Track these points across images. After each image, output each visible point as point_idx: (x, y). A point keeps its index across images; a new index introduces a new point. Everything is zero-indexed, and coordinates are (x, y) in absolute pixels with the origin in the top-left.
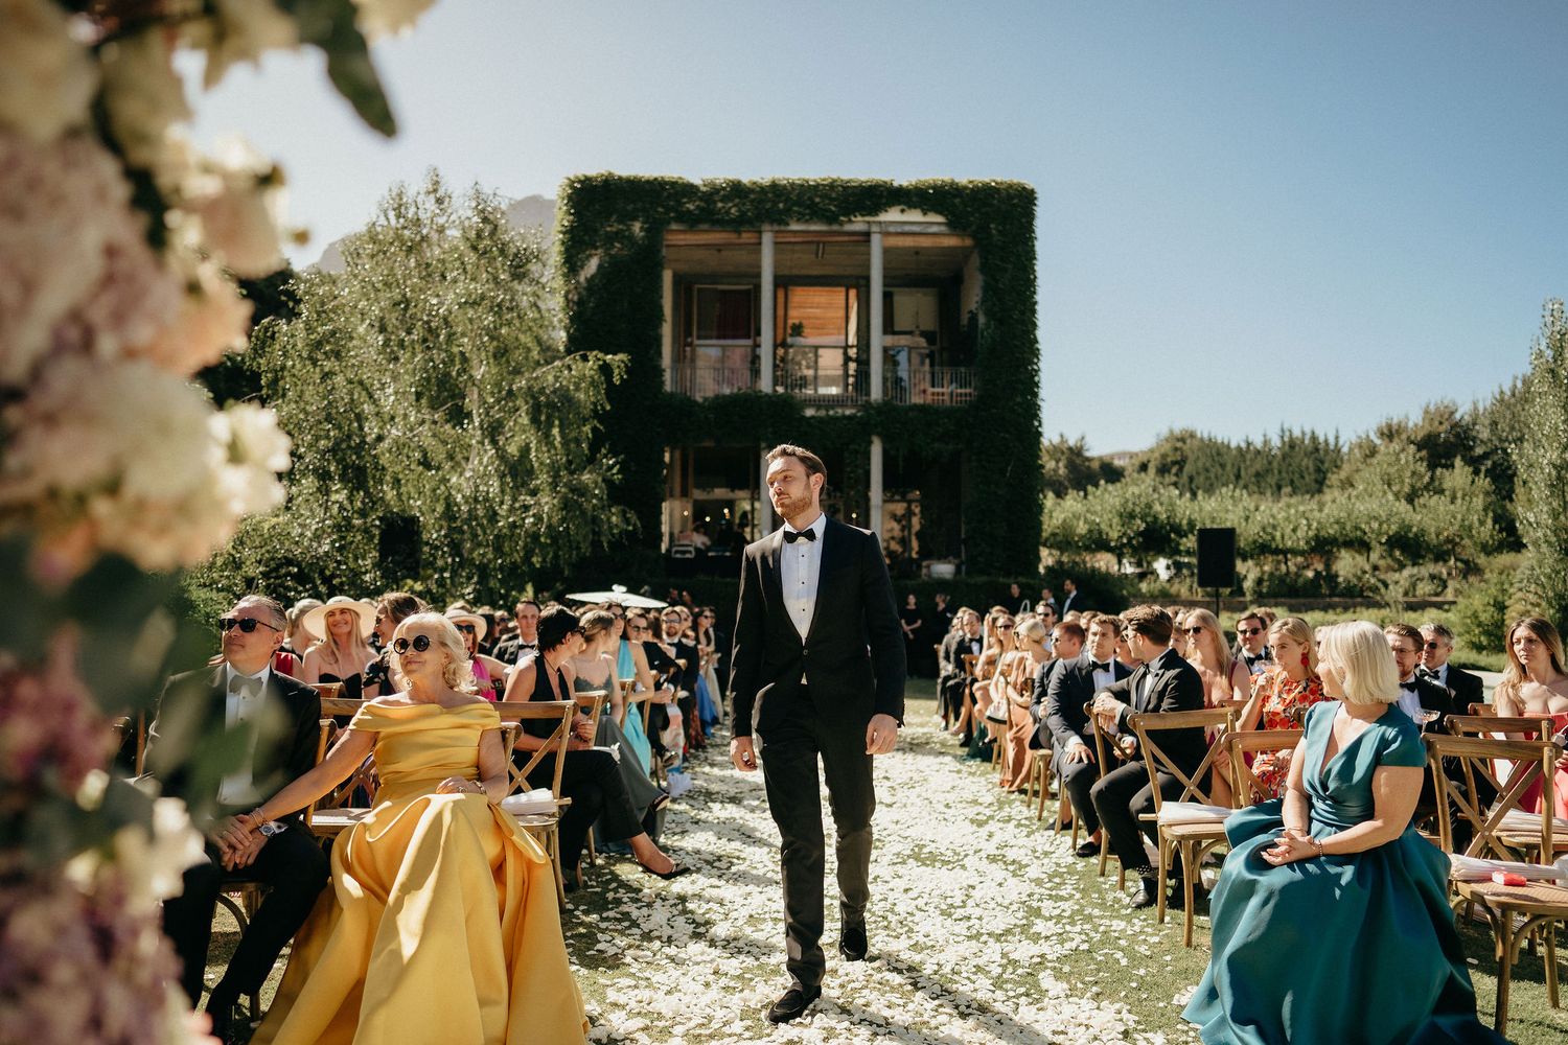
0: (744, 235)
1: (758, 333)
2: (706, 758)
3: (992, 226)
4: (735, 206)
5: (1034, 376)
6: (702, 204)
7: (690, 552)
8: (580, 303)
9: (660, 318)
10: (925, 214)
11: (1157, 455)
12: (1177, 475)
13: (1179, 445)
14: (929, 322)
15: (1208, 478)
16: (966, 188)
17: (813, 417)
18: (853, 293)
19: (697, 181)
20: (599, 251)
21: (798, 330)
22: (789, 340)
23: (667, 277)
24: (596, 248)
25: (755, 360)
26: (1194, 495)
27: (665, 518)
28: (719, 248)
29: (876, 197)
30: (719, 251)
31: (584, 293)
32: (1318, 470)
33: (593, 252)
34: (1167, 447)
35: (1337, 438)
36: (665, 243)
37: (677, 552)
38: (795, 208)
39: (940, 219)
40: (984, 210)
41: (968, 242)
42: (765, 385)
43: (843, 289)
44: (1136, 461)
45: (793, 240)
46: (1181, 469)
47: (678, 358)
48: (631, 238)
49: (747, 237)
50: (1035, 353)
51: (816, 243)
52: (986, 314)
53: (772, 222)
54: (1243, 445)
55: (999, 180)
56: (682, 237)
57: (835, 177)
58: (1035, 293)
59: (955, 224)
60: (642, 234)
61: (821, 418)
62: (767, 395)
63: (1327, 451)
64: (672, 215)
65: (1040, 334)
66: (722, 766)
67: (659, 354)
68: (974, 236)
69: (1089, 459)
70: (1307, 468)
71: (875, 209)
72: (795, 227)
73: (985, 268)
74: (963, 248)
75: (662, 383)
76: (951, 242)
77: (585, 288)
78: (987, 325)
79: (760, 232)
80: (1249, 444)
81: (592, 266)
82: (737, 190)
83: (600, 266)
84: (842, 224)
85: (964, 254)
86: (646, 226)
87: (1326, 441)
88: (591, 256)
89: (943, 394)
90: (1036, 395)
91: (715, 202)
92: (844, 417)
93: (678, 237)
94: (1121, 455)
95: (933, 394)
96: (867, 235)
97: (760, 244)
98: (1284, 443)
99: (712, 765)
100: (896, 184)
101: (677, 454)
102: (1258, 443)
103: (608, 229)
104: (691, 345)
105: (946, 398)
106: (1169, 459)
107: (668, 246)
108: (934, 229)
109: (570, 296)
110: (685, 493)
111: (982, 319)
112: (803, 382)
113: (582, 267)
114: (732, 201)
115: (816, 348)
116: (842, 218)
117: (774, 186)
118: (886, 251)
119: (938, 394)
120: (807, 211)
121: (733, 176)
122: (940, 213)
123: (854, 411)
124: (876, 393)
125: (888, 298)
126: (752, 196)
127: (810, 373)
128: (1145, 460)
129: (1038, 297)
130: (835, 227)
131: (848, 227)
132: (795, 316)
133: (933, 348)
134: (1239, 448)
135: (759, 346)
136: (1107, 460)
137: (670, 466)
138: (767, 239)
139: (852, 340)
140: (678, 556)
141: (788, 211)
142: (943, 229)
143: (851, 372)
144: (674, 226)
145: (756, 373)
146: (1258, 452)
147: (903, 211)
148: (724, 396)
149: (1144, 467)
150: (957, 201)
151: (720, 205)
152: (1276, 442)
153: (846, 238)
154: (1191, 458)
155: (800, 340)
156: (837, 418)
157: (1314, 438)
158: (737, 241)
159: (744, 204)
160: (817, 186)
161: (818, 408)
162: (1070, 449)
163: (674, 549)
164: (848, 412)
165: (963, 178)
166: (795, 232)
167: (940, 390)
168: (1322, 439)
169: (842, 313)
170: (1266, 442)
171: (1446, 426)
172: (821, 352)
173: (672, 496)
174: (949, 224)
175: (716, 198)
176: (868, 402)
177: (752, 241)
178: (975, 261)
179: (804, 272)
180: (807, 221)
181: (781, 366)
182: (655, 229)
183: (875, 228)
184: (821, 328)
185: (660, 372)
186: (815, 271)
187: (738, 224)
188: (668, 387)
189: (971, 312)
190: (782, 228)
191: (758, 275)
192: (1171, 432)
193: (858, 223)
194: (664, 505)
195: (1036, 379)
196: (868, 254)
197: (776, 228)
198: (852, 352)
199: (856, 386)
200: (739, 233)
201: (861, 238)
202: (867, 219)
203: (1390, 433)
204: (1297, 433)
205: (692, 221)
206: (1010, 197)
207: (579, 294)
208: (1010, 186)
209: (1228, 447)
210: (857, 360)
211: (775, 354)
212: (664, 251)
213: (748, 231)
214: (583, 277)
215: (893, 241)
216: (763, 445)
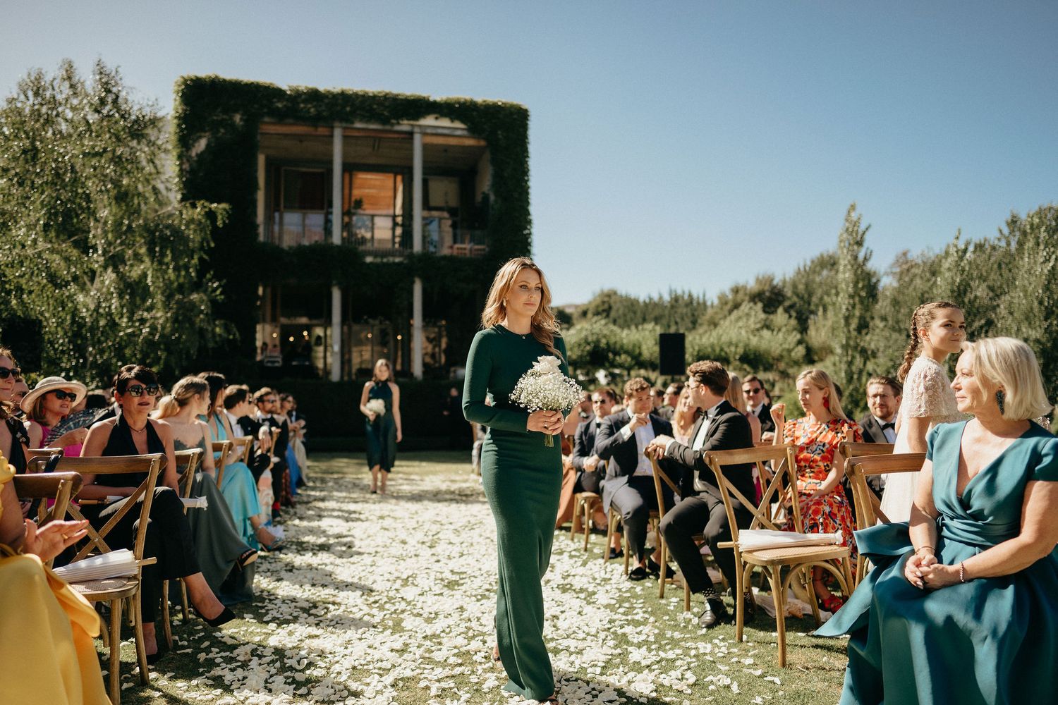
0: (321, 128)
1: (330, 205)
2: (295, 513)
3: (499, 132)
4: (314, 107)
5: (527, 239)
6: (289, 105)
8: (192, 172)
9: (256, 187)
10: (452, 122)
11: (593, 305)
13: (606, 299)
14: (453, 202)
15: (626, 321)
16: (481, 105)
17: (371, 263)
18: (399, 178)
19: (284, 87)
20: (207, 134)
21: (359, 204)
22: (353, 211)
23: (261, 160)
24: (205, 132)
25: (328, 223)
27: (259, 336)
28: (300, 138)
29: (418, 107)
30: (301, 141)
31: (195, 165)
32: (693, 315)
33: (203, 134)
34: (599, 301)
35: (704, 296)
36: (259, 131)
37: (268, 362)
38: (358, 112)
39: (462, 126)
40: (494, 121)
41: (483, 143)
42: (336, 239)
43: (391, 176)
44: (580, 310)
45: (357, 135)
46: (608, 315)
47: (269, 219)
48: (233, 125)
49: (322, 131)
50: (529, 222)
51: (375, 140)
52: (496, 195)
53: (341, 120)
54: (647, 301)
55: (504, 100)
56: (273, 127)
57: (387, 90)
58: (528, 180)
59: (474, 130)
60: (241, 123)
61: (377, 264)
62: (338, 247)
63: (698, 303)
64: (265, 110)
65: (532, 209)
66: (310, 519)
67: (255, 213)
68: (486, 139)
70: (686, 314)
71: (417, 117)
72: (358, 125)
73: (494, 162)
74: (479, 148)
75: (257, 235)
76: (470, 142)
77: (197, 162)
78: (496, 201)
79: (332, 128)
80: (650, 299)
81: (202, 145)
82: (314, 95)
83: (208, 146)
84: (393, 125)
85: (481, 150)
86: (245, 117)
87: (698, 298)
88: (200, 137)
89: (465, 249)
91: (298, 103)
92: (394, 263)
93: (269, 128)
94: (570, 306)
95: (458, 249)
96: (410, 134)
97: (332, 136)
98: (672, 298)
99: (301, 518)
100: (432, 99)
101: (269, 290)
102: (656, 298)
103: (215, 118)
104: (278, 210)
105: (467, 252)
106: (600, 307)
107: (262, 134)
108: (459, 133)
109: (184, 167)
110: (274, 320)
111: (492, 198)
112: (364, 241)
113: (194, 146)
114: (311, 103)
115: (373, 216)
116: (394, 121)
117: (343, 94)
118: (426, 147)
119: (461, 249)
120: (368, 114)
121: (312, 85)
122: (463, 122)
123: (401, 259)
124: (417, 247)
125: (425, 183)
126: (326, 101)
127: (368, 235)
128: (585, 308)
129: (530, 184)
130: (388, 127)
131: (397, 128)
132: (357, 193)
133: (455, 219)
134: (645, 302)
135: (331, 213)
136: (561, 309)
137: (263, 298)
138: (338, 133)
139: (399, 211)
140: (269, 365)
141: (353, 113)
142: (465, 133)
143: (398, 234)
144: (267, 119)
145: (328, 230)
146: (656, 305)
147: (437, 118)
148: (304, 246)
149: (584, 314)
150: (475, 113)
151: (302, 105)
152: (667, 298)
153: (396, 136)
154: (615, 308)
155: (360, 211)
156: (389, 264)
157: (690, 296)
158: (314, 133)
159: (320, 106)
160: (374, 97)
161: (375, 257)
163: (266, 360)
164: (397, 260)
165: (479, 99)
166: (359, 129)
167: (463, 246)
168: (695, 296)
169: (391, 193)
170: (661, 298)
171: (767, 288)
172: (377, 220)
173: (264, 321)
174: (469, 130)
175: (299, 100)
176: (411, 253)
177: (327, 133)
178: (487, 156)
179: (363, 161)
180: (368, 121)
181: (346, 226)
182: (252, 120)
183: (416, 130)
184: (375, 202)
185: (256, 227)
186: (372, 161)
187: (316, 121)
188: (261, 238)
189: (483, 193)
190: (349, 125)
191: (330, 162)
192: (602, 291)
193: (405, 125)
194: (259, 327)
195: (529, 240)
196: (411, 150)
197: (344, 125)
198: (399, 220)
199: (401, 244)
200: (316, 127)
201: (407, 136)
202: (412, 122)
203: (736, 291)
204: (679, 292)
205: (280, 116)
206: (511, 114)
207: (190, 165)
208: (512, 106)
209: (638, 301)
210: (403, 225)
211: (343, 219)
212: (259, 137)
213: (323, 127)
214: (194, 153)
215: (430, 140)
216: (334, 282)
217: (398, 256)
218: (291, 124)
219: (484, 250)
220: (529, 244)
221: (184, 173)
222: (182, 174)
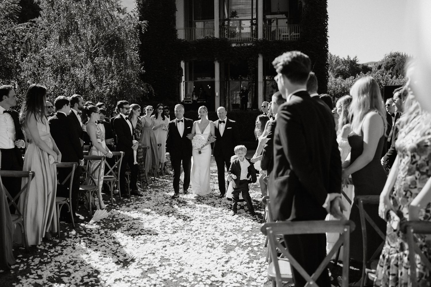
7: (190, 101)
8: (144, 5)
11: (385, 62)
12: (392, 70)
13: (394, 58)
17: (235, 47)
21: (234, 14)
22: (229, 18)
26: (397, 77)
34: (388, 59)
42: (217, 35)
44: (377, 65)
46: (393, 68)
50: (326, 17)
61: (238, 47)
62: (217, 39)
65: (328, 9)
67: (175, 24)
69: (359, 65)
75: (177, 35)
78: (306, 6)
89: (287, 35)
90: (326, 35)
92: (247, 46)
95: (283, 36)
101: (187, 64)
105: (289, 37)
106: (389, 64)
110: (191, 79)
111: (304, 4)
112: (235, 34)
115: (240, 20)
119: (285, 35)
123: (251, 44)
124: (260, 36)
127: (238, 31)
128: (380, 64)
132: (233, 8)
136: (365, 65)
139: (255, 17)
140: (186, 103)
143: (254, 30)
148: (201, 40)
149: (380, 67)
155: (235, 18)
156: (245, 47)
161: (237, 43)
162: (351, 61)
164: (249, 45)
169: (251, 7)
172: (243, 22)
176: (257, 40)
185: (175, 31)
188: (180, 37)
192: (391, 54)
195: (326, 28)
198: (254, 21)
216: (216, 59)
217: (249, 42)
219: (298, 35)
220: (326, 30)
221: (140, 5)
222: (139, 6)
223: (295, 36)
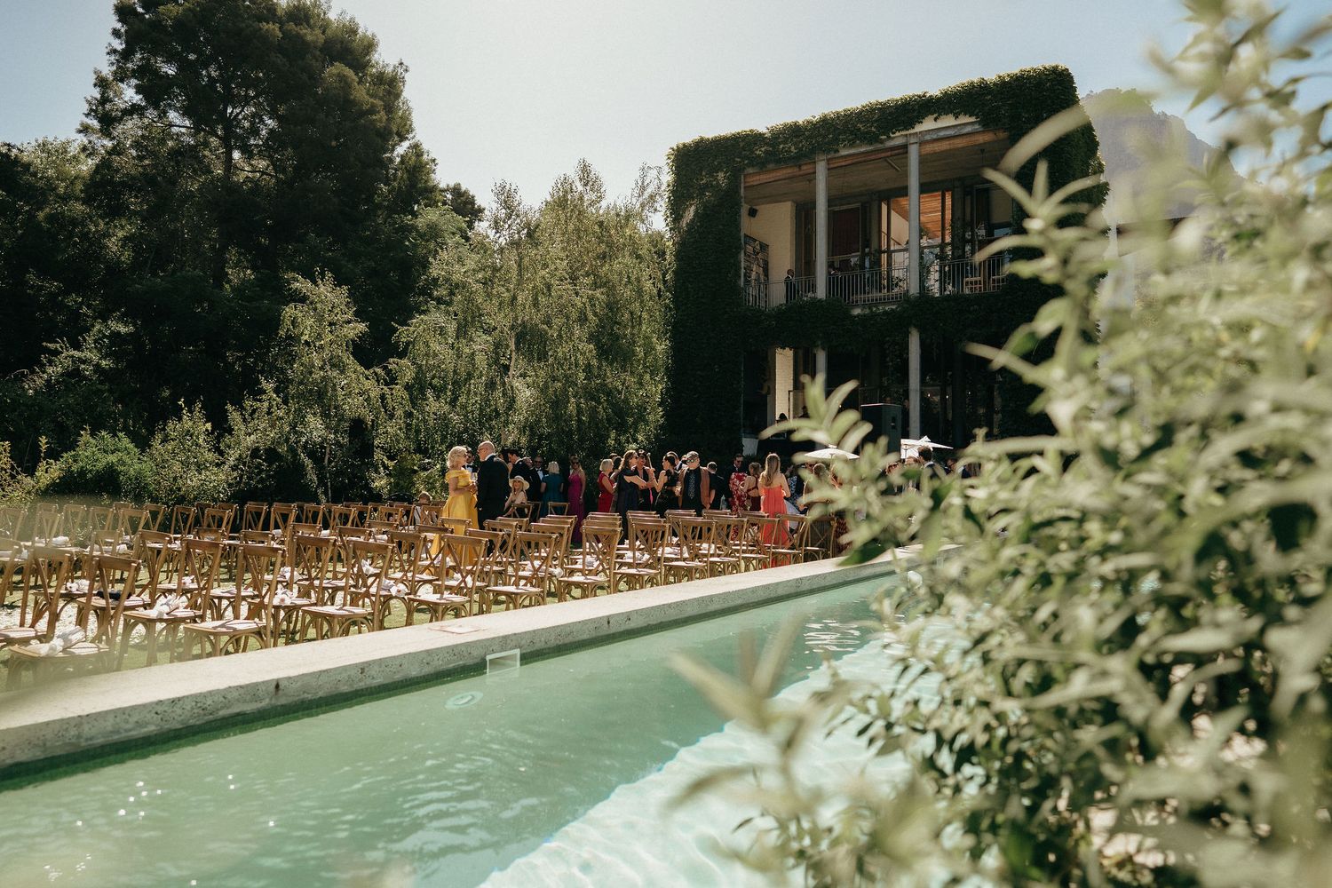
0: (804, 168)
4: (793, 145)
6: (768, 148)
8: (683, 243)
10: (957, 118)
16: (994, 84)
17: (858, 315)
19: (763, 130)
20: (695, 201)
24: (693, 199)
29: (909, 110)
33: (691, 202)
36: (743, 185)
38: (842, 138)
39: (973, 119)
40: (1011, 101)
41: (1002, 135)
45: (843, 164)
48: (717, 186)
51: (883, 160)
53: (823, 152)
56: (758, 178)
59: (988, 122)
60: (725, 181)
61: (866, 316)
62: (821, 301)
64: (746, 161)
68: (1004, 129)
71: (911, 123)
72: (845, 152)
74: (995, 142)
75: (741, 299)
76: (986, 137)
77: (686, 233)
79: (815, 162)
81: (690, 214)
82: (794, 131)
83: (696, 212)
84: (882, 142)
86: (728, 175)
88: (691, 205)
91: (778, 144)
92: (885, 313)
93: (753, 179)
96: (905, 147)
97: (815, 173)
100: (928, 95)
103: (701, 182)
107: (745, 188)
108: (968, 129)
109: (676, 240)
113: (683, 216)
114: (791, 141)
116: (883, 137)
117: (825, 121)
118: (923, 160)
119: (972, 282)
120: (853, 137)
122: (971, 114)
123: (897, 307)
124: (914, 288)
126: (807, 133)
130: (880, 146)
131: (889, 144)
138: (821, 167)
141: (836, 140)
142: (977, 127)
144: (750, 170)
147: (936, 119)
150: (985, 98)
151: (782, 146)
153: (889, 154)
156: (878, 314)
158: (798, 173)
159: (800, 142)
161: (863, 307)
164: (888, 308)
165: (991, 77)
166: (845, 157)
167: (974, 279)
174: (981, 122)
175: (779, 141)
176: (908, 298)
177: (811, 171)
180: (852, 145)
182: (735, 176)
183: (911, 140)
185: (738, 291)
187: (797, 159)
190: (833, 155)
193: (898, 138)
196: (906, 165)
197: (827, 156)
200: (800, 166)
201: (901, 151)
202: (904, 133)
205: (762, 164)
207: (682, 236)
212: (742, 193)
213: (806, 164)
214: (684, 223)
215: (929, 148)
216: (819, 343)
217: (890, 303)
218: (773, 170)
223: (998, 282)
